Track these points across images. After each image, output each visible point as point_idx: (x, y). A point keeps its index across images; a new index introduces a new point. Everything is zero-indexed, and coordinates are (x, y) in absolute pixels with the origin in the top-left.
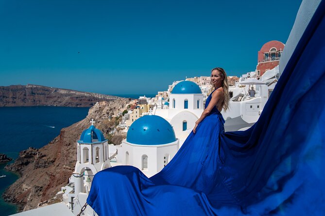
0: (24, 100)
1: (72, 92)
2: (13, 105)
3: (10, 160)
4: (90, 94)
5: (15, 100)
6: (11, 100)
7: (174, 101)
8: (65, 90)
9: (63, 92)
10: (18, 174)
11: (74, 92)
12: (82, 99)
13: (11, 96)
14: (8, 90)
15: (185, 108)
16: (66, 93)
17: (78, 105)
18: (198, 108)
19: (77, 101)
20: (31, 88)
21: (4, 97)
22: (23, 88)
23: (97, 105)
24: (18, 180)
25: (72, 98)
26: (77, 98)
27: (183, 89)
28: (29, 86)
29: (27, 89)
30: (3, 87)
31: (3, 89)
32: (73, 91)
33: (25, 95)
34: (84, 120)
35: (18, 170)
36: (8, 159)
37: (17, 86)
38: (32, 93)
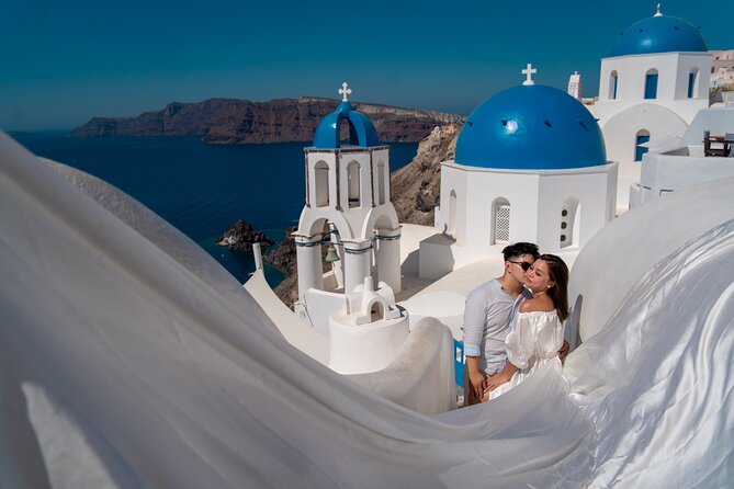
0: (295, 129)
1: (387, 111)
2: (277, 139)
3: (272, 244)
4: (424, 113)
5: (280, 129)
6: (272, 129)
7: (615, 76)
8: (373, 105)
9: (368, 110)
10: (283, 270)
11: (392, 111)
12: (409, 124)
13: (272, 122)
14: (268, 110)
15: (646, 98)
16: (374, 112)
17: (399, 137)
18: (690, 95)
19: (399, 129)
20: (309, 105)
21: (260, 124)
22: (294, 105)
23: (436, 133)
24: (283, 282)
25: (387, 123)
26: (398, 122)
27: (647, 43)
28: (305, 101)
29: (302, 105)
30: (258, 103)
31: (259, 108)
32: (389, 107)
33: (297, 119)
34: (407, 167)
35: (285, 264)
36: (268, 242)
37: (282, 101)
38: (311, 114)
